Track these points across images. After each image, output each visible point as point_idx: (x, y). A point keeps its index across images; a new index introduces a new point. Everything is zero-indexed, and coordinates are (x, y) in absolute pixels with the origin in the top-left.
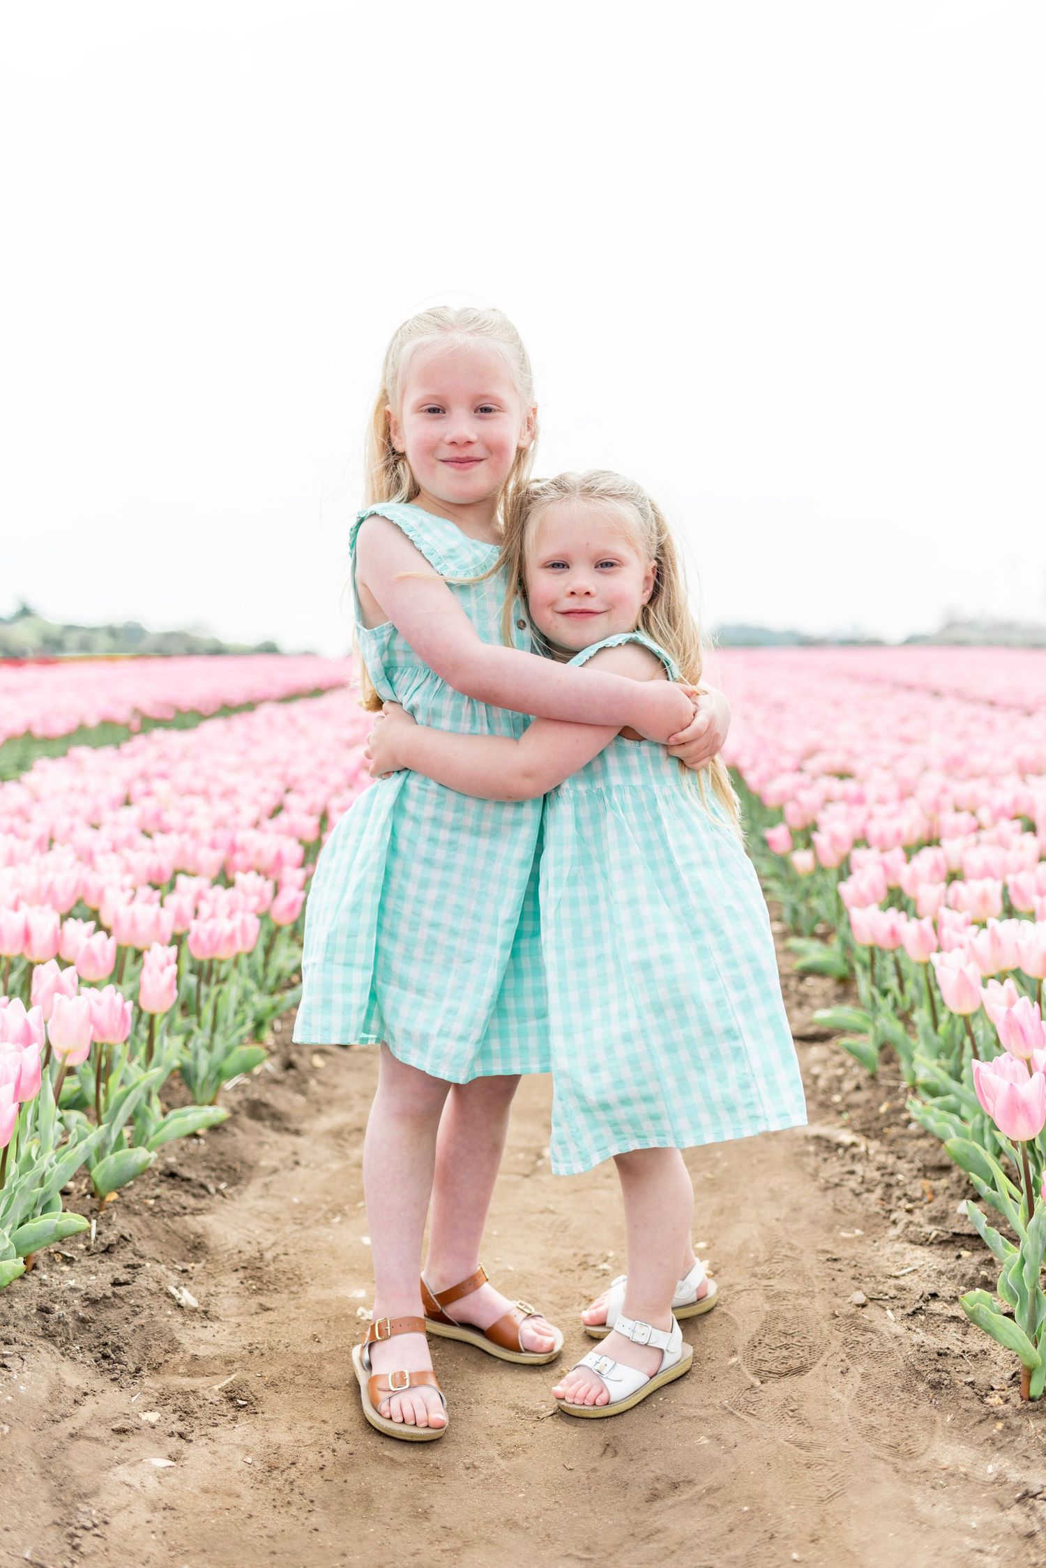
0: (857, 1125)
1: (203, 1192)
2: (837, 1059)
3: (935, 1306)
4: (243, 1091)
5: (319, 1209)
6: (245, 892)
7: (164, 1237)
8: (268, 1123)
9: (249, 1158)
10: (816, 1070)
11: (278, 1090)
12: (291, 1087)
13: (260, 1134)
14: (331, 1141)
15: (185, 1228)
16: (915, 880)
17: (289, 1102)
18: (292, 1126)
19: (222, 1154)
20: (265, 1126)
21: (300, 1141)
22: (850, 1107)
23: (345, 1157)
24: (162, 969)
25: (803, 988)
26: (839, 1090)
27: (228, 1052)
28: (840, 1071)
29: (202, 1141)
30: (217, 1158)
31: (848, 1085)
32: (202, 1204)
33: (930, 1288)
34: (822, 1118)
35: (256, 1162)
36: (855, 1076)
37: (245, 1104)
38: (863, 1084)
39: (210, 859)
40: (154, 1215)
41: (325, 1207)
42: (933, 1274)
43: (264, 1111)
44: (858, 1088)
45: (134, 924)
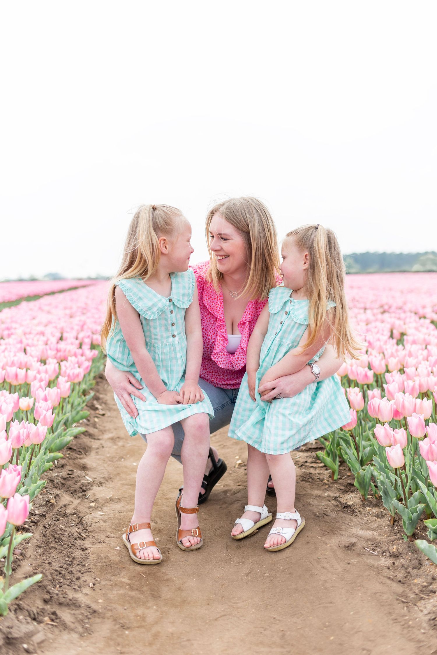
1: (80, 453)
3: (307, 464)
5: (116, 458)
7: (74, 465)
9: (89, 445)
11: (89, 428)
14: (111, 441)
15: (79, 462)
17: (93, 430)
18: (96, 438)
19: (80, 444)
21: (101, 442)
23: (117, 445)
30: (79, 445)
32: (81, 456)
33: (305, 460)
35: (91, 446)
40: (69, 459)
41: (118, 457)
42: (305, 457)
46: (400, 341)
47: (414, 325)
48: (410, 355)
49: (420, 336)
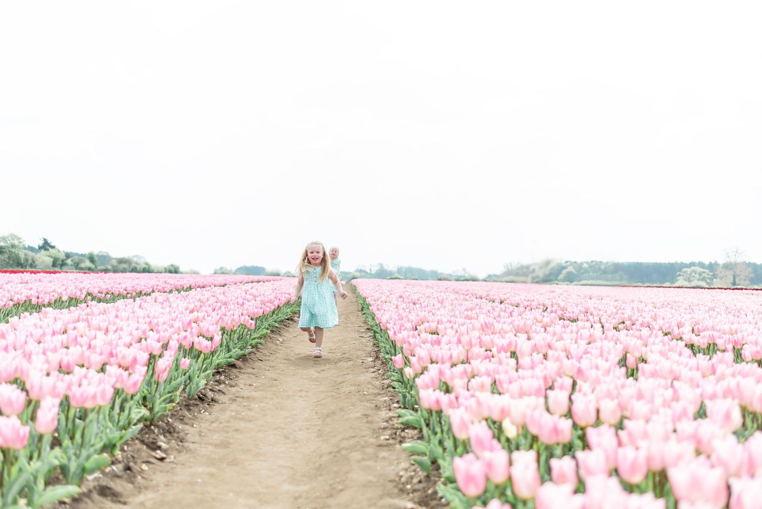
0: (417, 500)
2: (413, 468)
4: (98, 481)
6: (110, 376)
8: (109, 498)
10: (401, 473)
11: (118, 481)
12: (126, 479)
13: (103, 503)
16: (452, 378)
17: (123, 487)
18: (123, 499)
20: (107, 500)
22: (414, 491)
24: (50, 410)
25: (403, 434)
26: (411, 482)
27: (88, 458)
28: (413, 473)
29: (67, 506)
31: (415, 480)
34: (400, 496)
36: (420, 476)
37: (98, 488)
38: (423, 480)
39: (97, 359)
43: (108, 492)
44: (420, 482)
45: (41, 388)
46: (632, 373)
47: (659, 347)
48: (640, 396)
49: (665, 365)
